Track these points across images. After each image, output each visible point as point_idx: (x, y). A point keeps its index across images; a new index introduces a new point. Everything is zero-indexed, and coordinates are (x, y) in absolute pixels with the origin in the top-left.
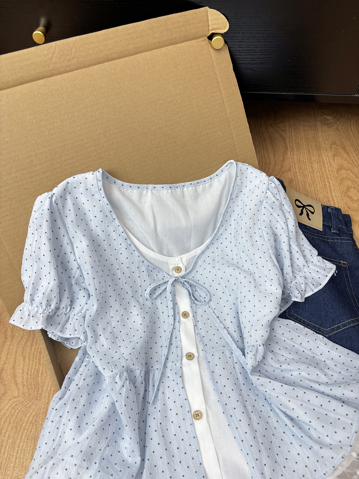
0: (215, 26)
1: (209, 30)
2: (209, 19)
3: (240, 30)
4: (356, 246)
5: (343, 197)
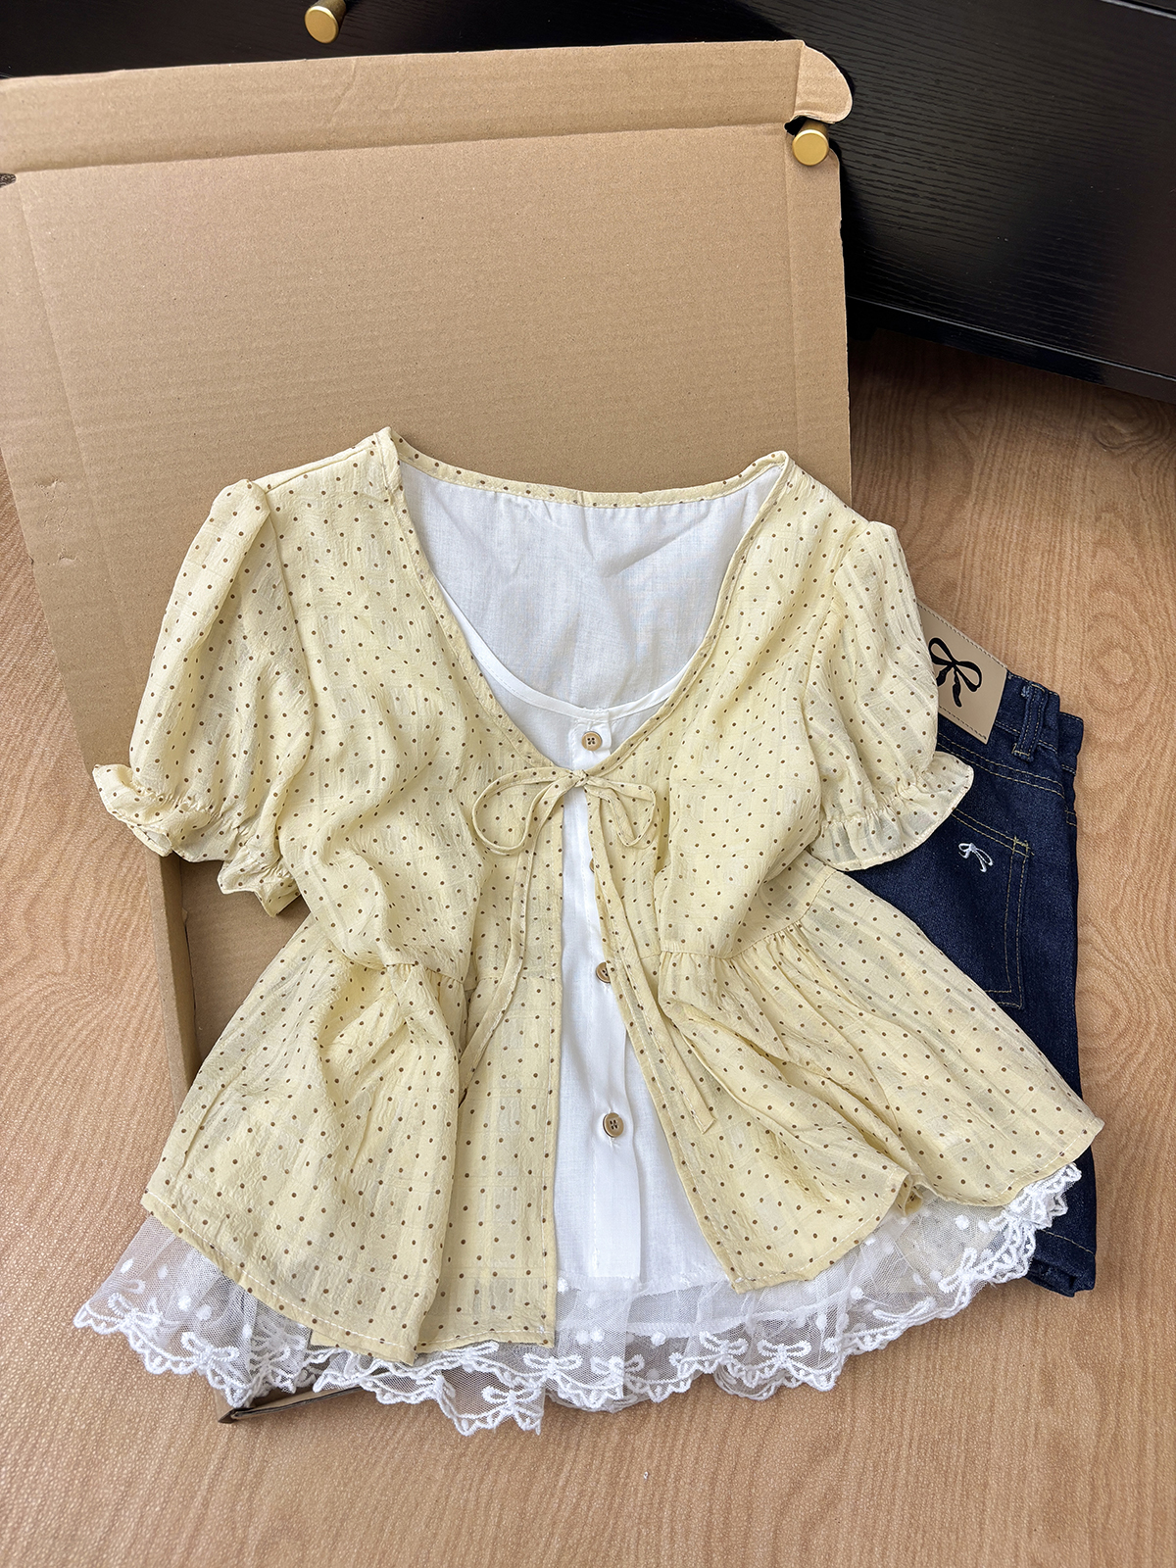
0: (812, 100)
1: (794, 106)
2: (800, 76)
3: (882, 122)
4: (1071, 808)
5: (1083, 668)
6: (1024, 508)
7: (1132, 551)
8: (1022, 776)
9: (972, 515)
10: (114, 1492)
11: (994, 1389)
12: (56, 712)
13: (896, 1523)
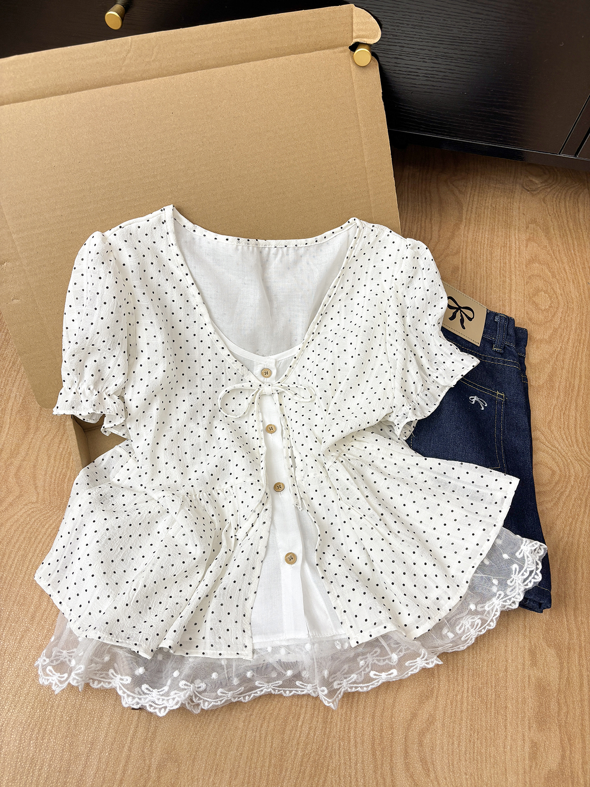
0: (361, 33)
1: (353, 37)
2: (354, 22)
3: (396, 41)
4: (524, 374)
5: (525, 303)
6: (490, 226)
7: (545, 242)
8: (498, 361)
9: (464, 232)
10: (85, 748)
11: (507, 661)
12: (20, 375)
13: (464, 730)
